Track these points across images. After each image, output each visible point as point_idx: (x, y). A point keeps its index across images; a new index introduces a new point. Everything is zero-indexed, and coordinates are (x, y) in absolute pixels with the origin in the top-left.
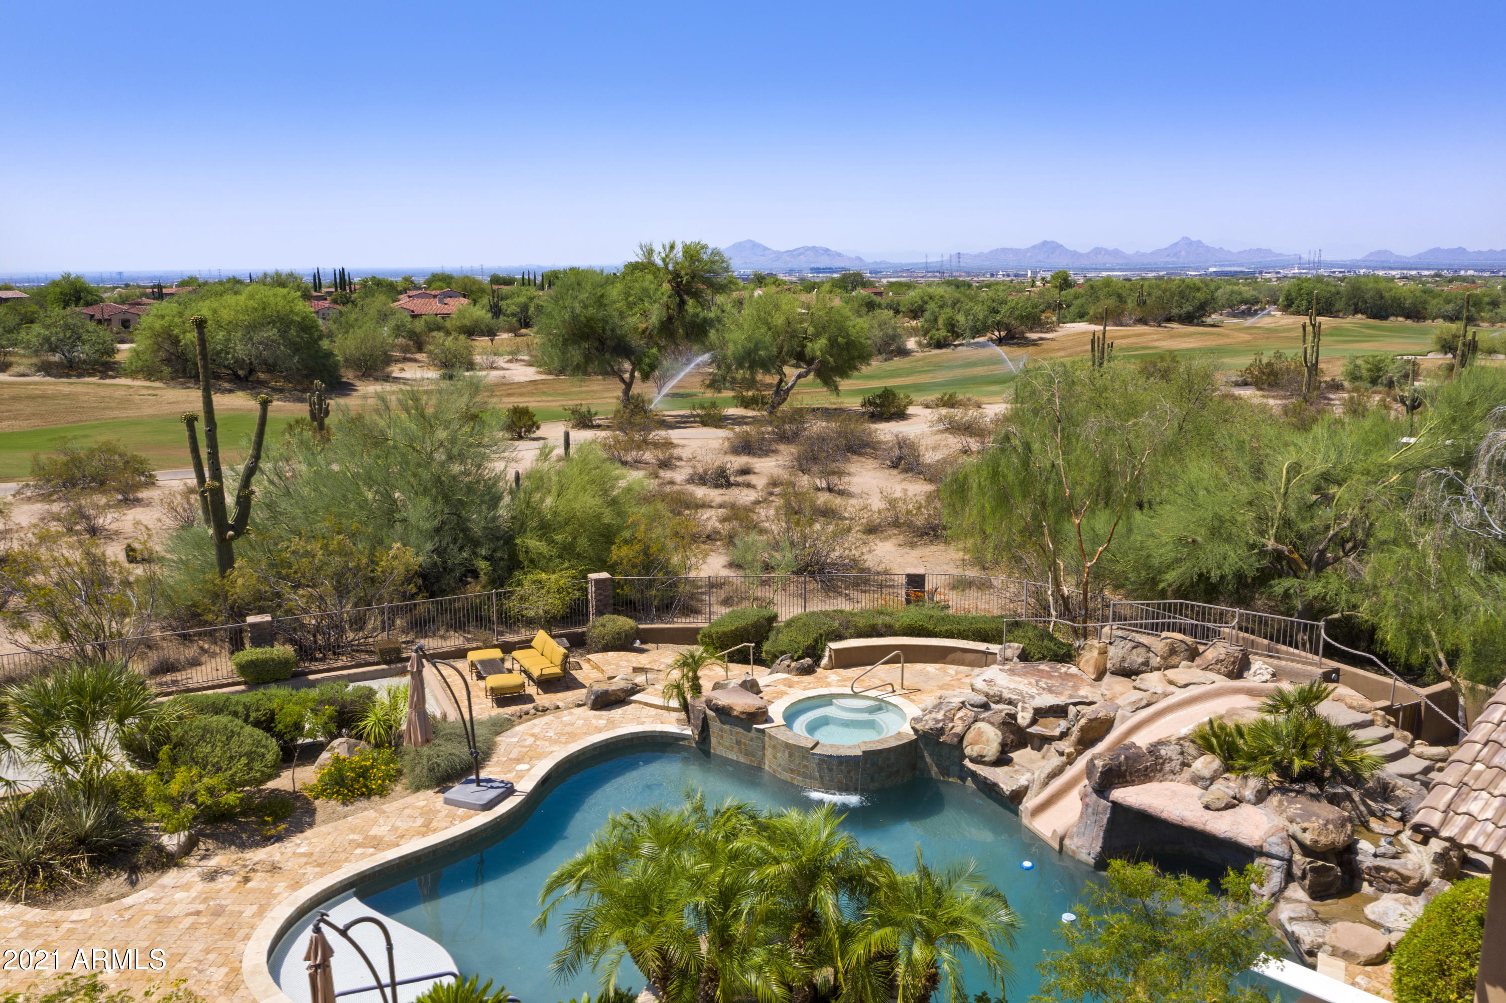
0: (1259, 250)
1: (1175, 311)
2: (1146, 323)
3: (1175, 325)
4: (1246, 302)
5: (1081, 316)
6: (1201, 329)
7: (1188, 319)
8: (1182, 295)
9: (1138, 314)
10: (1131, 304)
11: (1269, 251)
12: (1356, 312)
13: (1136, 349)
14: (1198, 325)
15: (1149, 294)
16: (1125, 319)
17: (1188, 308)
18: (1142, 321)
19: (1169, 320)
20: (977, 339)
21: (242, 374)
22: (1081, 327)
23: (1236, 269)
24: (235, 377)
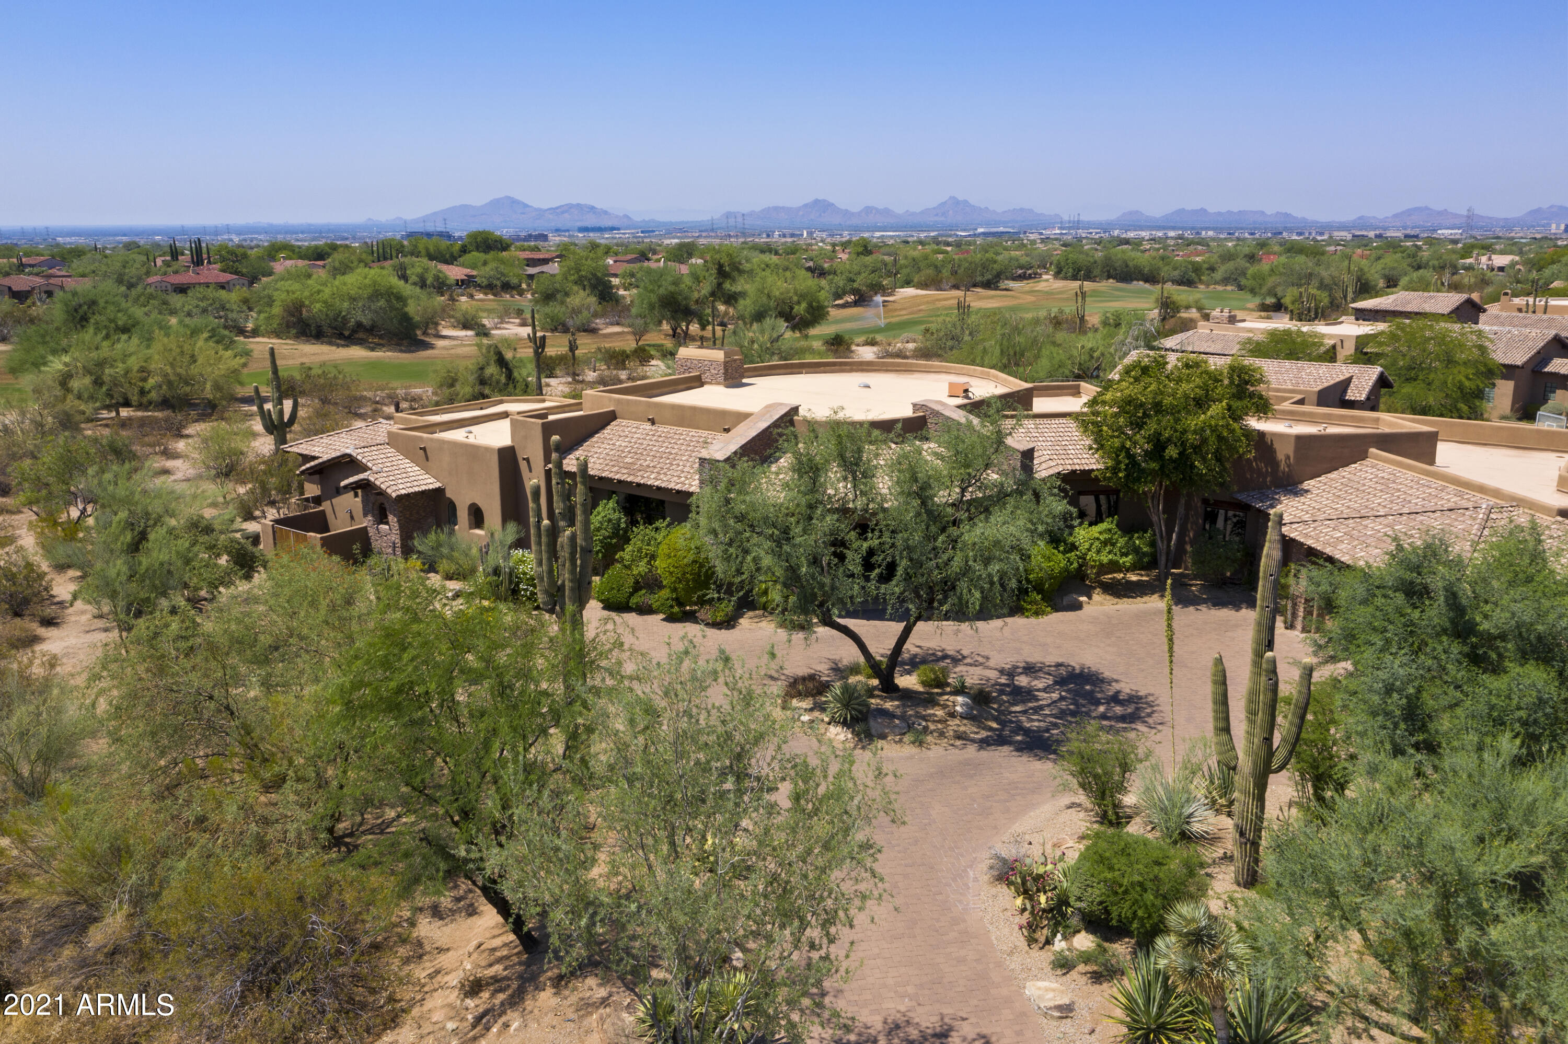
0: (1022, 210)
1: (979, 279)
2: (959, 288)
3: (980, 290)
4: (1021, 267)
5: (908, 283)
6: (998, 292)
7: (988, 285)
8: (984, 266)
9: (952, 281)
10: (946, 273)
11: (1031, 211)
12: (1109, 277)
14: (996, 289)
15: (960, 265)
16: (944, 286)
17: (988, 276)
18: (956, 287)
19: (975, 286)
20: (837, 302)
21: (347, 333)
22: (910, 291)
23: (1001, 229)
24: (341, 336)
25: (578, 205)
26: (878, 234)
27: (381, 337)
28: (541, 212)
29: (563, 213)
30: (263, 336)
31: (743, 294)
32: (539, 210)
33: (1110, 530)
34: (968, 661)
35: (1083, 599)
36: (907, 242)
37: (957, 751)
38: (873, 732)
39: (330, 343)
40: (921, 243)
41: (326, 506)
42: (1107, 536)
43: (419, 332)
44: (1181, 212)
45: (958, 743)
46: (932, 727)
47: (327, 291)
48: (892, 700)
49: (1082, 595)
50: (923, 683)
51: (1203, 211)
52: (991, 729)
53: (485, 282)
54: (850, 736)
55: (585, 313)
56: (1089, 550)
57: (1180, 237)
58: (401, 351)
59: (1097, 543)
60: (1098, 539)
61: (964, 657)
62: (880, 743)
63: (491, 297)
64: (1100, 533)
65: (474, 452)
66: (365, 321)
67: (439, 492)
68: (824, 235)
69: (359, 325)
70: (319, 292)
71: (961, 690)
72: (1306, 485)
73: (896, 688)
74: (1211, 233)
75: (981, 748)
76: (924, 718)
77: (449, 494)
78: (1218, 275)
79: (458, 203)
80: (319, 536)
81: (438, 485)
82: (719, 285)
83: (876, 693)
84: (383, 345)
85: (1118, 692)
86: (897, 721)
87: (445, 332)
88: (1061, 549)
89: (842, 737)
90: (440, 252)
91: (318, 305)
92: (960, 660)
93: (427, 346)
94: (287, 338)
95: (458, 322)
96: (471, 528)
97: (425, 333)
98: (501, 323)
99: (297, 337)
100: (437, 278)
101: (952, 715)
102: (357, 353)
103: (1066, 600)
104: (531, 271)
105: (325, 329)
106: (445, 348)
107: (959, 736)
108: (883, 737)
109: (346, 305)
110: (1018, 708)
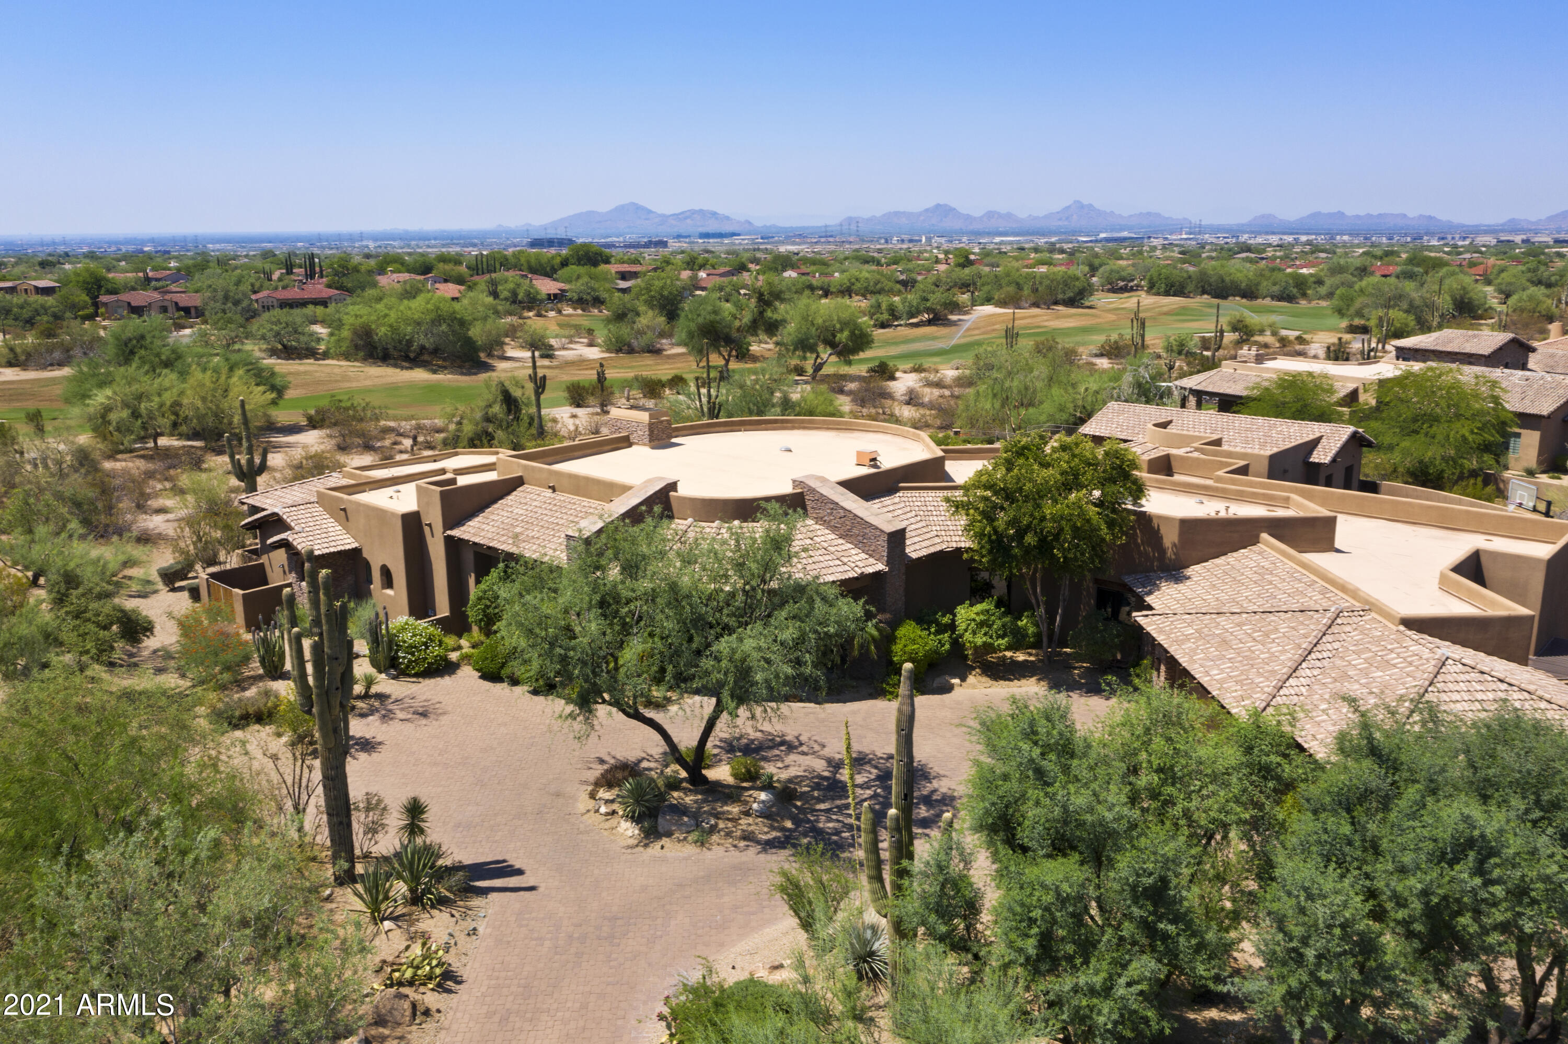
0: (1149, 214)
1: (1060, 296)
2: (1038, 307)
3: (1060, 308)
4: (1123, 280)
5: (988, 300)
6: (1081, 310)
7: (1070, 302)
8: (1066, 284)
9: (1032, 299)
10: (1026, 291)
11: (1158, 215)
12: (1204, 292)
13: (1031, 328)
14: (1078, 307)
15: (1041, 283)
16: (1023, 304)
17: (1070, 294)
18: (1036, 305)
19: (1056, 303)
20: (911, 321)
21: (412, 355)
22: (989, 309)
23: (1125, 234)
24: (407, 358)
25: (701, 211)
26: (997, 239)
27: (444, 360)
28: (664, 218)
29: (686, 218)
30: (333, 358)
31: (783, 322)
32: (663, 216)
33: (987, 611)
34: (804, 748)
35: (956, 681)
36: (1023, 249)
37: (737, 853)
38: (660, 829)
39: (396, 366)
40: (1036, 250)
41: (264, 559)
42: (982, 617)
43: (482, 355)
44: (1317, 215)
45: (742, 844)
46: (721, 825)
47: (393, 315)
48: (696, 792)
49: (954, 677)
50: (735, 776)
51: (1341, 214)
52: (783, 829)
53: (576, 297)
54: (637, 832)
55: (650, 334)
56: (966, 630)
57: (1309, 243)
58: (462, 374)
59: (973, 624)
60: (974, 620)
61: (801, 744)
62: (665, 841)
63: (579, 312)
64: (977, 614)
65: (380, 514)
66: (427, 345)
67: (356, 552)
68: (943, 240)
69: (423, 348)
70: (386, 315)
71: (768, 786)
72: (1189, 571)
73: (705, 780)
74: (1346, 238)
75: (764, 850)
76: (717, 816)
77: (365, 554)
78: (1323, 290)
79: (584, 209)
80: (241, 592)
81: (354, 545)
82: (761, 313)
83: (684, 785)
84: (445, 368)
85: (935, 791)
86: (686, 819)
87: (510, 353)
88: (933, 630)
89: (629, 833)
90: (541, 265)
91: (383, 329)
92: (796, 747)
93: (488, 368)
94: (356, 360)
95: (526, 342)
96: (383, 588)
97: (490, 355)
98: (571, 342)
99: (364, 360)
100: (528, 294)
101: (747, 814)
102: (420, 375)
103: (937, 682)
104: (623, 284)
105: (391, 350)
106: (505, 371)
107: (748, 837)
108: (669, 834)
109: (409, 329)
110: (822, 806)
